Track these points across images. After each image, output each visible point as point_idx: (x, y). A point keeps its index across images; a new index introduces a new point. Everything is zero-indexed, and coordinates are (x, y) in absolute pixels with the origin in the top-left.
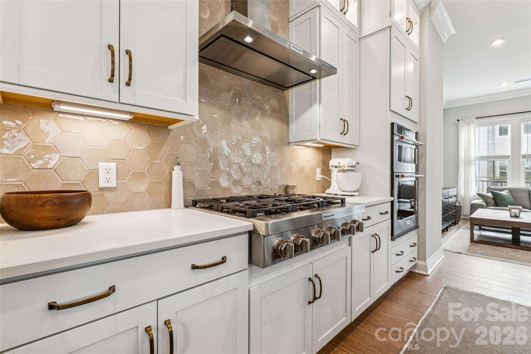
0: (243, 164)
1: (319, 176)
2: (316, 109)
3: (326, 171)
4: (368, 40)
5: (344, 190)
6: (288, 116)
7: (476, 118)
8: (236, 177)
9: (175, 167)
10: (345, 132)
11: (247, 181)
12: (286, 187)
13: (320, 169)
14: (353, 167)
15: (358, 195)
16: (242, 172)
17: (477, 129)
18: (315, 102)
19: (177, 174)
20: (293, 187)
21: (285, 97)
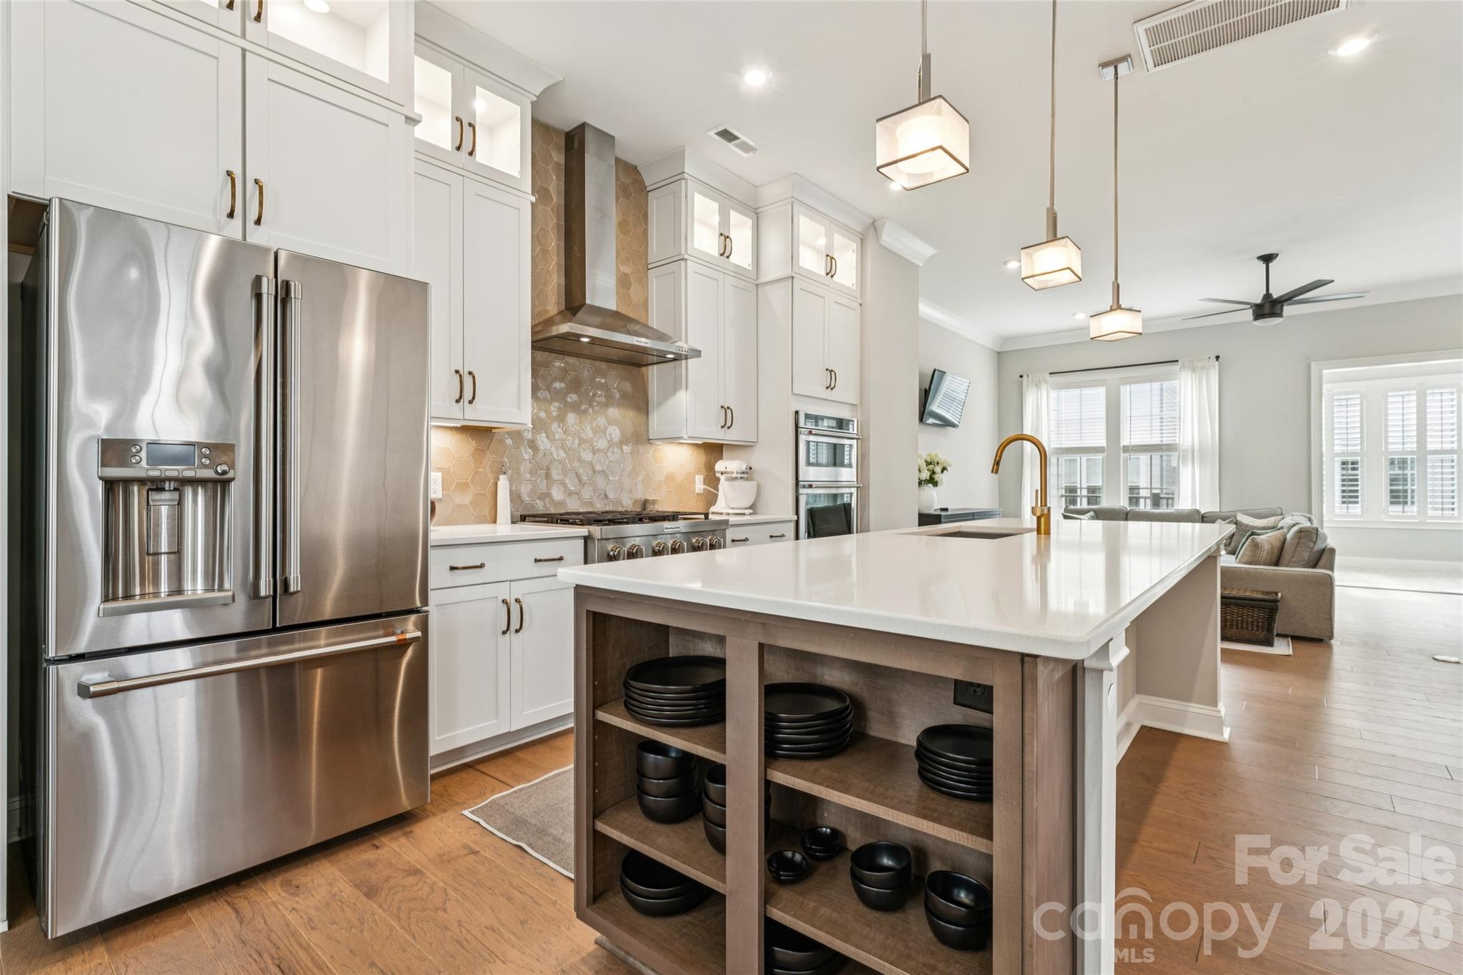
0: (581, 471)
1: (700, 486)
2: (682, 397)
3: (712, 480)
4: (767, 288)
5: (733, 506)
6: (647, 402)
7: (1050, 374)
8: (572, 489)
9: (501, 477)
10: (729, 424)
11: (587, 494)
12: (645, 502)
13: (702, 477)
14: (743, 473)
15: (750, 514)
16: (580, 480)
17: (1053, 394)
18: (680, 387)
19: (503, 484)
20: (654, 502)
21: (643, 375)
